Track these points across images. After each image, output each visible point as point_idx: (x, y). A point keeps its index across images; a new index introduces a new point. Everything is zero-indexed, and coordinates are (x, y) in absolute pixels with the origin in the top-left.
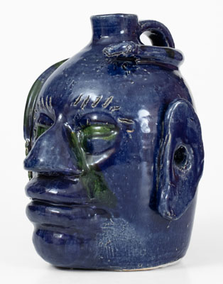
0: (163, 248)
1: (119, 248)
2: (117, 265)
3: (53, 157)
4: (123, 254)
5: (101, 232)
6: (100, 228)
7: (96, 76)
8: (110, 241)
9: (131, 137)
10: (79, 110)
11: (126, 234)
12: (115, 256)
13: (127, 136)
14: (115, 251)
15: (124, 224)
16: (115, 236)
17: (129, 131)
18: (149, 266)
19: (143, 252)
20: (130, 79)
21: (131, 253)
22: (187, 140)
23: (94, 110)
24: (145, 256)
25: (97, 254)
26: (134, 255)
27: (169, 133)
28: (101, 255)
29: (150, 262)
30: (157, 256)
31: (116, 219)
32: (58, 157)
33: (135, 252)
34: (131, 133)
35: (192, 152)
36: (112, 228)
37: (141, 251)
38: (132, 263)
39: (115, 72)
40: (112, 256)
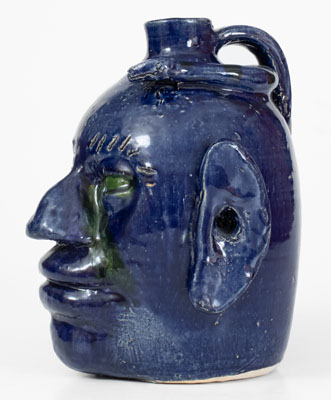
0: (212, 353)
1: (144, 350)
2: (145, 373)
3: (52, 220)
4: (150, 359)
5: (119, 326)
6: (117, 321)
7: (119, 108)
8: (132, 339)
9: (151, 194)
10: (94, 155)
12: (141, 361)
13: (147, 191)
16: (138, 332)
17: (149, 185)
19: (179, 357)
21: (161, 358)
23: (110, 155)
24: (183, 363)
25: (116, 356)
26: (165, 361)
29: (192, 372)
30: (202, 364)
31: (137, 309)
34: (152, 188)
35: (247, 216)
36: (133, 321)
37: (175, 356)
38: (164, 371)
39: (143, 102)
40: (136, 360)
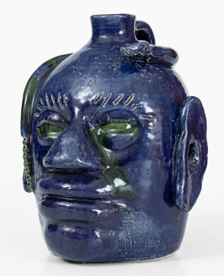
1: (137, 241)
2: (133, 256)
3: (81, 154)
4: (140, 246)
5: (122, 226)
6: (121, 222)
7: (114, 75)
8: (129, 234)
9: (152, 133)
10: (99, 108)
11: (144, 227)
12: (133, 248)
14: (133, 243)
15: (143, 217)
16: (135, 228)
17: (150, 128)
18: (160, 257)
19: (157, 243)
20: (147, 77)
21: (147, 245)
22: (198, 136)
23: (115, 108)
24: (159, 247)
25: (116, 247)
26: (149, 246)
27: (186, 129)
28: (120, 248)
31: (136, 213)
32: (85, 154)
33: (151, 243)
34: (152, 130)
35: (201, 147)
37: (155, 243)
38: (147, 254)
39: (132, 71)
40: (129, 248)
